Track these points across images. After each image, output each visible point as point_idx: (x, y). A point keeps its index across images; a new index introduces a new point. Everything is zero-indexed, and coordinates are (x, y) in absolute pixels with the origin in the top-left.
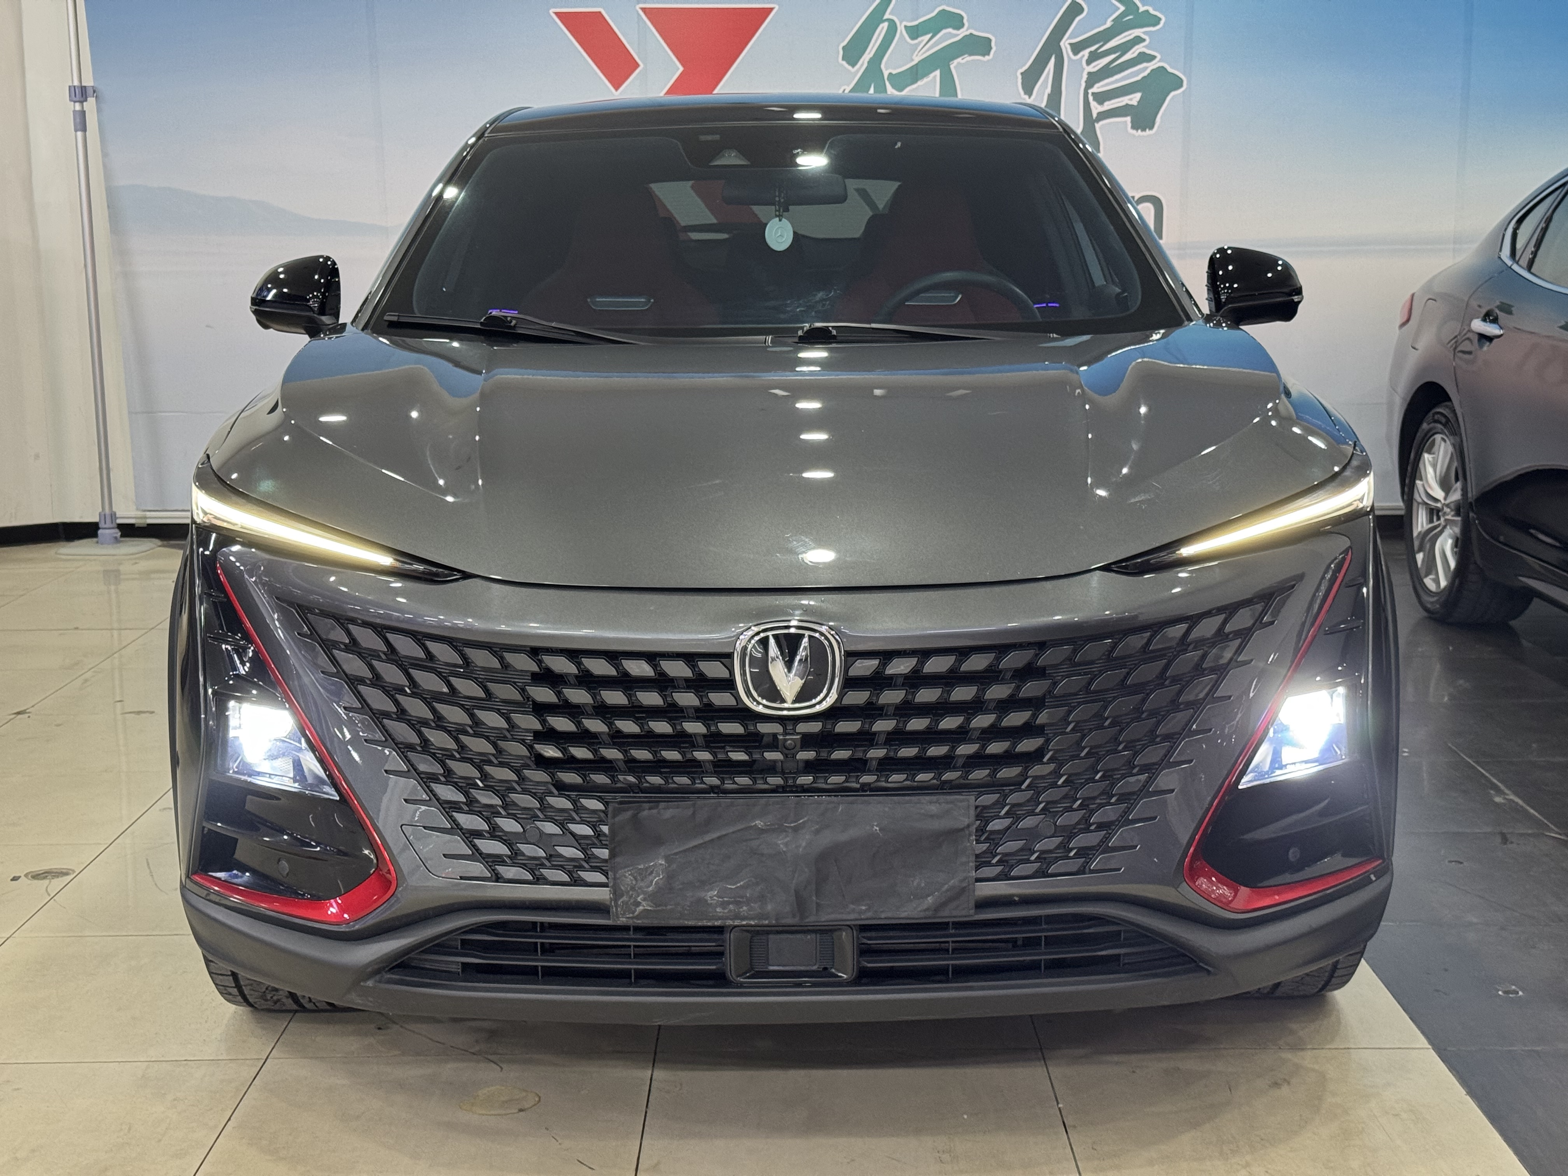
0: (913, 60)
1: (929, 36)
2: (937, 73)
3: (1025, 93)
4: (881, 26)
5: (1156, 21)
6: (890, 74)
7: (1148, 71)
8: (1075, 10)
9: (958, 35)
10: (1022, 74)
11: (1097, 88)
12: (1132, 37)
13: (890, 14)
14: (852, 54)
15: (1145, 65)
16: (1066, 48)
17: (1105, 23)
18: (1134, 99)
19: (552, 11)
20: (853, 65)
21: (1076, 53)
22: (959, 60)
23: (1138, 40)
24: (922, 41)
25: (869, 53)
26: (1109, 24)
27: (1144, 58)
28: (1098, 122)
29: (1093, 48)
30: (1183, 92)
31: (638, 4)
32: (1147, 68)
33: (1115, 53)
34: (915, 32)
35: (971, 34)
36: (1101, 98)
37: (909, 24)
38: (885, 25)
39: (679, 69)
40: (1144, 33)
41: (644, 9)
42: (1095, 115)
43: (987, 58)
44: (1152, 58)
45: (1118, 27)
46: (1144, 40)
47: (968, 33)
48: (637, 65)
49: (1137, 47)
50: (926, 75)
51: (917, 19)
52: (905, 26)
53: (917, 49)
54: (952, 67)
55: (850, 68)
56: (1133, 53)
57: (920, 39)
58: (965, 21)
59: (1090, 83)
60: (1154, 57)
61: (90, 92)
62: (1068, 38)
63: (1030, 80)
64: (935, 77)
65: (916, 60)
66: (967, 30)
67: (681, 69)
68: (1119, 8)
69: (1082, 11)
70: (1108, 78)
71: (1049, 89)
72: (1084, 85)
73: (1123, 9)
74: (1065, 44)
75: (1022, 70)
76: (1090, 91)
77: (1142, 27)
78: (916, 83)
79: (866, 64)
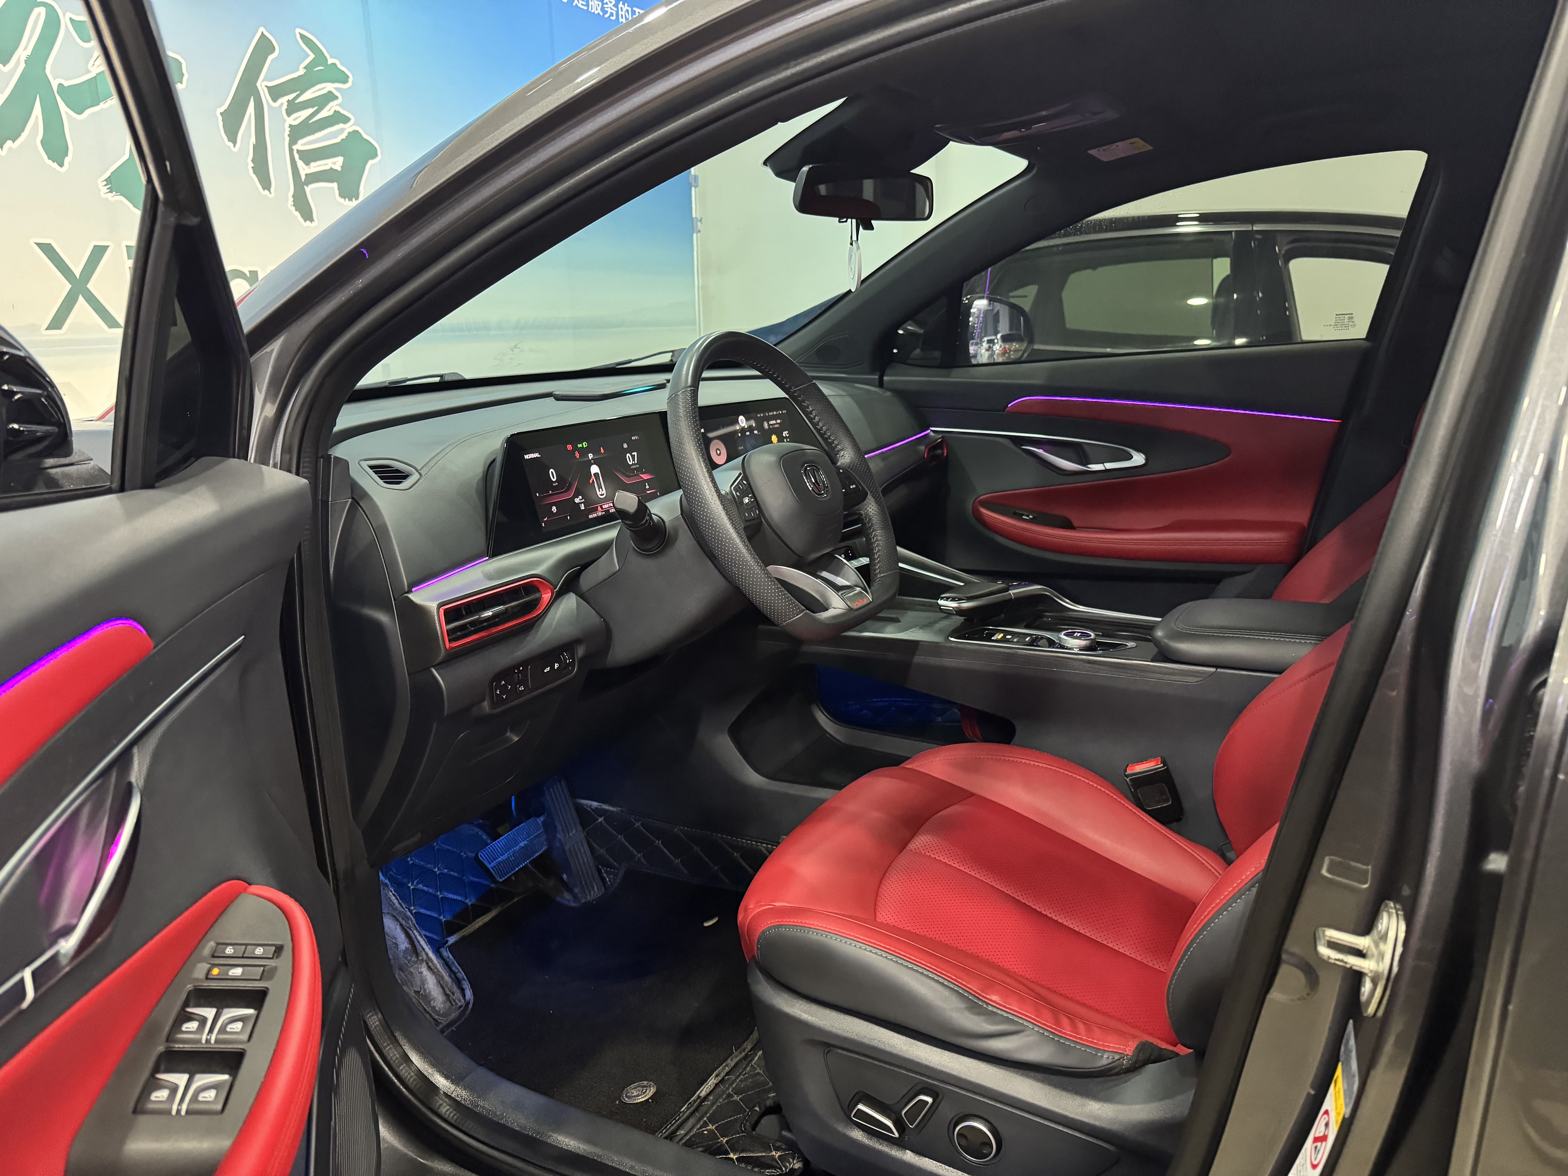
0: (89, 72)
3: (229, 141)
4: (37, 10)
5: (344, 79)
6: (60, 85)
7: (346, 133)
8: (264, 48)
10: (221, 114)
11: (304, 144)
12: (325, 91)
15: (341, 126)
16: (264, 92)
17: (297, 70)
18: (337, 163)
21: (275, 100)
23: (330, 97)
25: (25, 49)
26: (301, 71)
27: (338, 118)
28: (307, 186)
29: (291, 97)
30: (379, 162)
32: (343, 130)
33: (312, 107)
36: (308, 157)
37: (76, 18)
38: (41, 11)
40: (336, 89)
42: (303, 177)
43: (179, 86)
44: (346, 120)
45: (311, 77)
46: (337, 98)
49: (331, 104)
52: (70, 21)
53: (90, 56)
56: (329, 110)
59: (293, 141)
60: (349, 119)
62: (263, 81)
63: (231, 125)
68: (309, 55)
69: (273, 49)
70: (309, 134)
71: (253, 140)
72: (287, 139)
73: (312, 56)
74: (262, 85)
75: (222, 109)
76: (295, 147)
77: (333, 82)
78: (98, 104)
79: (23, 65)
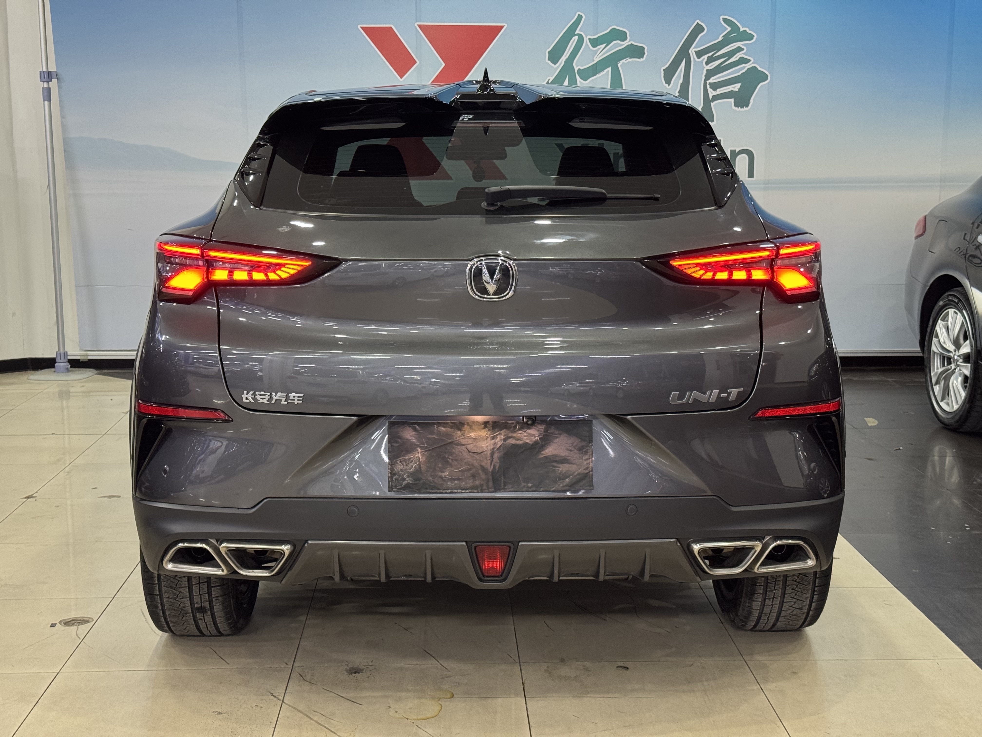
0: (594, 61)
1: (604, 45)
2: (609, 69)
3: (666, 83)
4: (573, 39)
5: (751, 37)
6: (579, 69)
7: (746, 69)
8: (699, 29)
9: (623, 45)
10: (664, 70)
11: (712, 80)
12: (735, 47)
13: (580, 31)
14: (554, 56)
15: (743, 65)
16: (693, 54)
17: (718, 38)
18: (736, 87)
19: (359, 26)
20: (555, 63)
21: (699, 57)
22: (624, 61)
23: (739, 49)
24: (599, 49)
25: (566, 56)
26: (720, 39)
27: (743, 61)
28: (713, 102)
29: (710, 54)
30: (768, 83)
31: (416, 22)
32: (745, 67)
33: (724, 58)
34: (595, 43)
35: (632, 44)
36: (715, 86)
37: (592, 37)
38: (576, 38)
39: (442, 65)
40: (743, 45)
41: (419, 26)
42: (711, 98)
43: (642, 60)
44: (748, 61)
45: (726, 41)
46: (743, 49)
47: (629, 43)
48: (415, 62)
49: (738, 54)
50: (602, 70)
51: (597, 35)
52: (589, 39)
53: (597, 53)
54: (619, 65)
55: (553, 65)
56: (736, 58)
57: (599, 47)
58: (628, 36)
59: (708, 77)
60: (750, 61)
61: (54, 75)
62: (694, 48)
63: (669, 75)
64: (608, 71)
65: (596, 60)
66: (629, 42)
67: (444, 65)
68: (727, 29)
69: (703, 30)
70: (719, 73)
71: (681, 81)
72: (704, 78)
73: (729, 29)
74: (692, 51)
75: (664, 68)
76: (708, 82)
77: (742, 41)
78: (595, 75)
79: (563, 63)
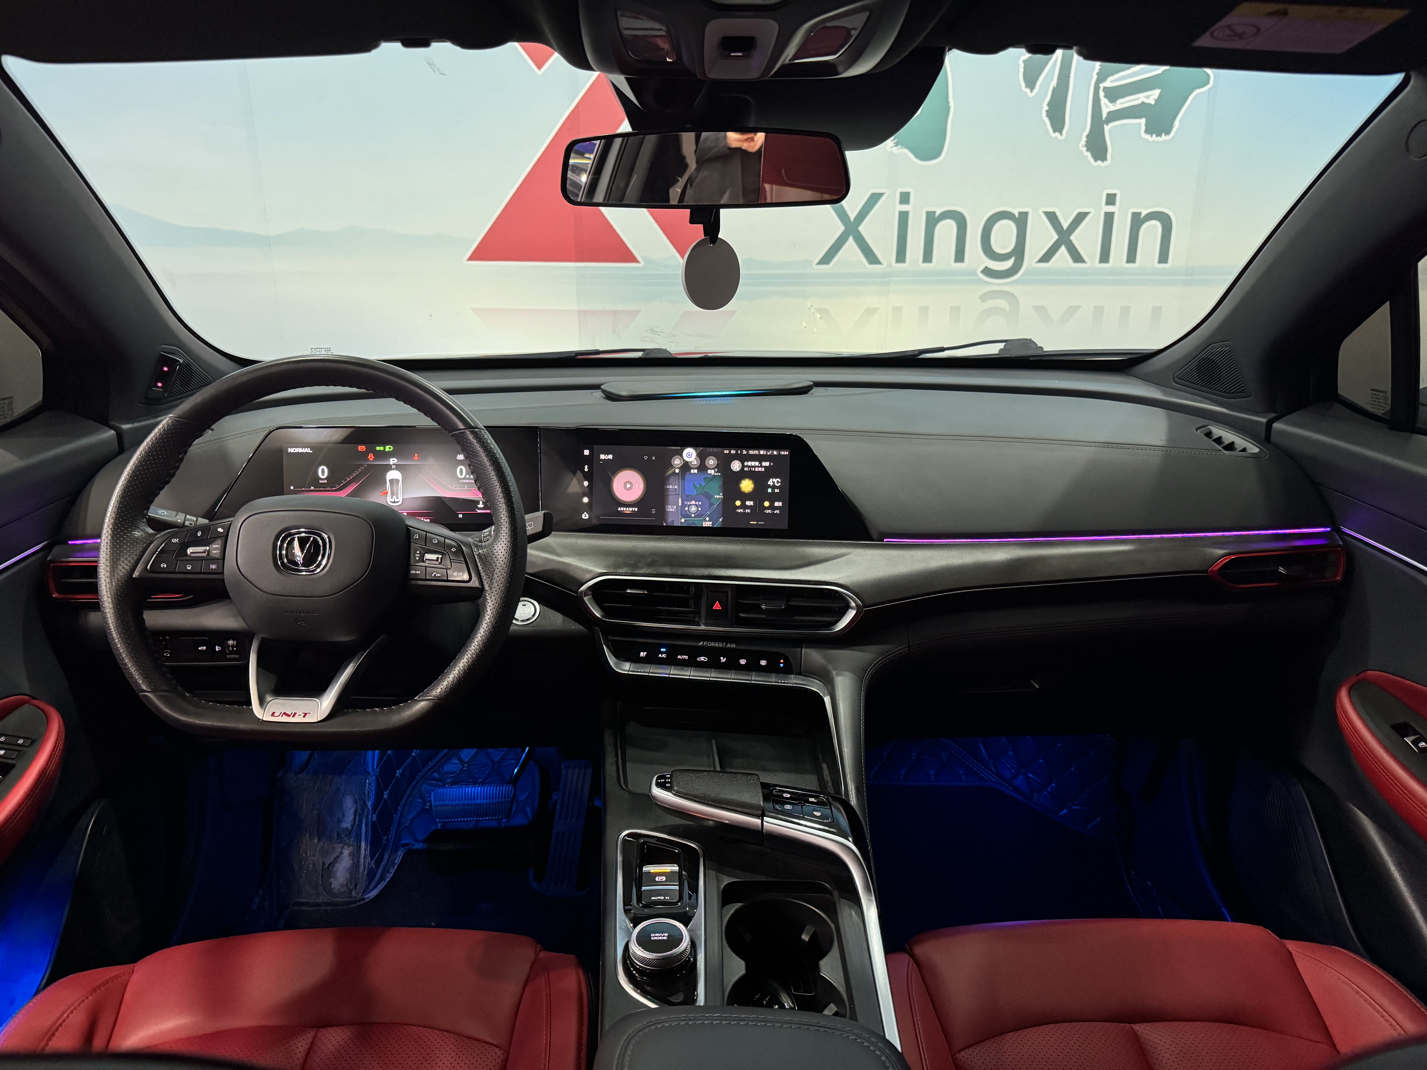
3: (1027, 86)
10: (1024, 61)
42: (1104, 115)
71: (1054, 83)
